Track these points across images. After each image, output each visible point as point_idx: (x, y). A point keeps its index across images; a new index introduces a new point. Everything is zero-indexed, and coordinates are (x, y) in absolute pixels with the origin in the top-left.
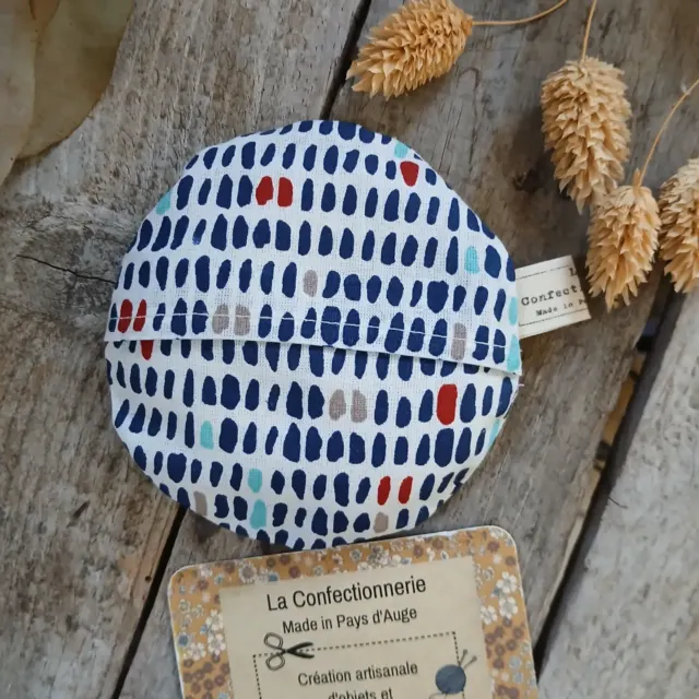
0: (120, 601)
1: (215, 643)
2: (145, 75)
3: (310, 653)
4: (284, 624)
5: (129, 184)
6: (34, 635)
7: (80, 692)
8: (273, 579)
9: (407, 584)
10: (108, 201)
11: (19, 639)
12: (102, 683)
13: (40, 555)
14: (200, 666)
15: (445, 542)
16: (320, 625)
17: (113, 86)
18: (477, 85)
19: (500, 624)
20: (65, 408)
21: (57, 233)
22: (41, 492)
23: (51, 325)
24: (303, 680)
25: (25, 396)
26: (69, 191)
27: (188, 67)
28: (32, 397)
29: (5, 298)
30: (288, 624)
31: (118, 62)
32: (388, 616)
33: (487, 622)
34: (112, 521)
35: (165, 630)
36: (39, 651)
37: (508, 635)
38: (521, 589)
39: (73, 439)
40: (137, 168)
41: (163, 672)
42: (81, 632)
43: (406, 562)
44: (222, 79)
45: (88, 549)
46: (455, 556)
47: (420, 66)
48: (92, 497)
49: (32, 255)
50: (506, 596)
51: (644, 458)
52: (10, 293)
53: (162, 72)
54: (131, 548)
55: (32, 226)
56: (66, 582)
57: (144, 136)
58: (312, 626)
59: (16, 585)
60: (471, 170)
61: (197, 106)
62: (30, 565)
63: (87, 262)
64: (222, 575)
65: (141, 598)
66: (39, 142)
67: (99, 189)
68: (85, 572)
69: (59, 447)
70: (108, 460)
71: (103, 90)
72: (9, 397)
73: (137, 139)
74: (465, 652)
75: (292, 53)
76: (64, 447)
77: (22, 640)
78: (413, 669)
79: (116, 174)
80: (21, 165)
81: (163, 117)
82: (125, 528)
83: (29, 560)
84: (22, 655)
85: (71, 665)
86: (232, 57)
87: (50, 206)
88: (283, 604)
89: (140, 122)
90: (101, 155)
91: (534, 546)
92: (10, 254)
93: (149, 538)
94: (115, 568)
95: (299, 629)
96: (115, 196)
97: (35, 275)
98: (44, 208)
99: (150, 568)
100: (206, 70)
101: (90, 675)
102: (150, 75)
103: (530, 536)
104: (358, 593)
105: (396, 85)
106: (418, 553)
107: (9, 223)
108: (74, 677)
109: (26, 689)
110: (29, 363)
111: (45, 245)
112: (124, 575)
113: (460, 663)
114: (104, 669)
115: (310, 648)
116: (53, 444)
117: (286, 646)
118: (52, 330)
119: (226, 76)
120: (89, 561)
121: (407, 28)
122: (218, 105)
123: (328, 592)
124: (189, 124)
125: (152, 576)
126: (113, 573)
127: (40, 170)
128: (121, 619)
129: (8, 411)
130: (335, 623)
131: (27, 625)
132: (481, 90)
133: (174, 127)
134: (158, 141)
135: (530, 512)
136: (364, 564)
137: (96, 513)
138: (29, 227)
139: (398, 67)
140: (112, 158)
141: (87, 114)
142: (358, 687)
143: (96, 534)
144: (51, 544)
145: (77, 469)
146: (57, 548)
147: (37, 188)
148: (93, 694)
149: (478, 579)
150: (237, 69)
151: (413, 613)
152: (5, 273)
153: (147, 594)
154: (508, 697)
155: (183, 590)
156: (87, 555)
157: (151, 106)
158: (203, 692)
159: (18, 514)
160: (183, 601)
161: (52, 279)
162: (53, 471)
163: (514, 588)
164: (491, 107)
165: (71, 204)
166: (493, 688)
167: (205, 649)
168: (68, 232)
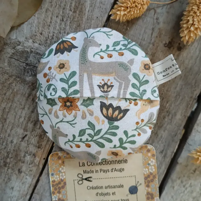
0: (35, 165)
1: (62, 176)
2: (52, 3)
3: (91, 180)
4: (84, 171)
5: (45, 37)
6: (8, 174)
7: (21, 192)
9: (122, 160)
10: (38, 42)
11: (3, 175)
12: (28, 190)
13: (11, 150)
14: (57, 182)
16: (94, 172)
17: (42, 6)
18: (155, 14)
19: (149, 174)
20: (22, 105)
21: (21, 51)
22: (13, 131)
23: (18, 79)
24: (89, 188)
25: (9, 101)
26: (26, 38)
27: (66, 2)
28: (11, 102)
29: (4, 70)
32: (116, 170)
33: (145, 173)
34: (34, 140)
36: (9, 179)
37: (151, 177)
38: (156, 164)
39: (23, 115)
40: (48, 32)
42: (23, 174)
44: (76, 7)
45: (26, 149)
46: (137, 153)
47: (132, 13)
48: (28, 133)
49: (13, 57)
50: (151, 166)
51: (198, 131)
52: (6, 69)
53: (57, 3)
54: (39, 149)
55: (14, 48)
56: (19, 158)
57: (51, 22)
58: (92, 172)
59: (3, 159)
60: (151, 40)
61: (68, 14)
62: (8, 153)
63: (31, 61)
64: (65, 155)
65: (42, 164)
66: (18, 22)
67: (36, 38)
68: (25, 156)
69: (19, 117)
70: (34, 122)
71: (39, 8)
72: (4, 101)
73: (48, 24)
74: (138, 182)
76: (20, 117)
78: (122, 186)
79: (41, 34)
80: (12, 28)
81: (57, 17)
82: (38, 143)
83: (8, 151)
84: (4, 180)
85: (19, 184)
87: (20, 42)
88: (84, 165)
89: (50, 18)
90: (37, 27)
92: (6, 57)
93: (45, 146)
94: (34, 155)
95: (88, 173)
96: (40, 41)
97: (14, 63)
98: (18, 43)
99: (45, 156)
100: (71, 3)
101: (25, 187)
102: (54, 4)
103: (162, 152)
104: (107, 163)
105: (124, 18)
107: (7, 47)
108: (20, 187)
109: (5, 191)
110: (11, 91)
111: (18, 55)
112: (37, 158)
113: (136, 185)
114: (29, 185)
115: (91, 178)
116: (17, 116)
117: (84, 178)
118: (19, 81)
121: (130, 1)
122: (74, 15)
124: (65, 20)
125: (46, 158)
126: (33, 156)
127: (17, 31)
128: (35, 170)
129: (3, 105)
130: (99, 171)
131: (6, 171)
132: (156, 16)
133: (60, 20)
134: (55, 24)
137: (29, 138)
138: (13, 48)
139: (126, 13)
140: (40, 29)
141: (33, 14)
142: (105, 191)
143: (29, 144)
144: (15, 147)
145: (24, 124)
146: (16, 148)
147: (16, 36)
148: (25, 193)
149: (143, 160)
150: (81, 4)
151: (123, 169)
152: (4, 62)
153: (44, 163)
154: (150, 196)
155: (53, 159)
156: (26, 151)
157: (53, 13)
158: (58, 190)
159: (5, 137)
160: (53, 162)
161: (19, 65)
162: (17, 124)
163: (154, 163)
164: (158, 21)
165: (27, 42)
166: (146, 193)
167: (59, 177)
168: (25, 51)
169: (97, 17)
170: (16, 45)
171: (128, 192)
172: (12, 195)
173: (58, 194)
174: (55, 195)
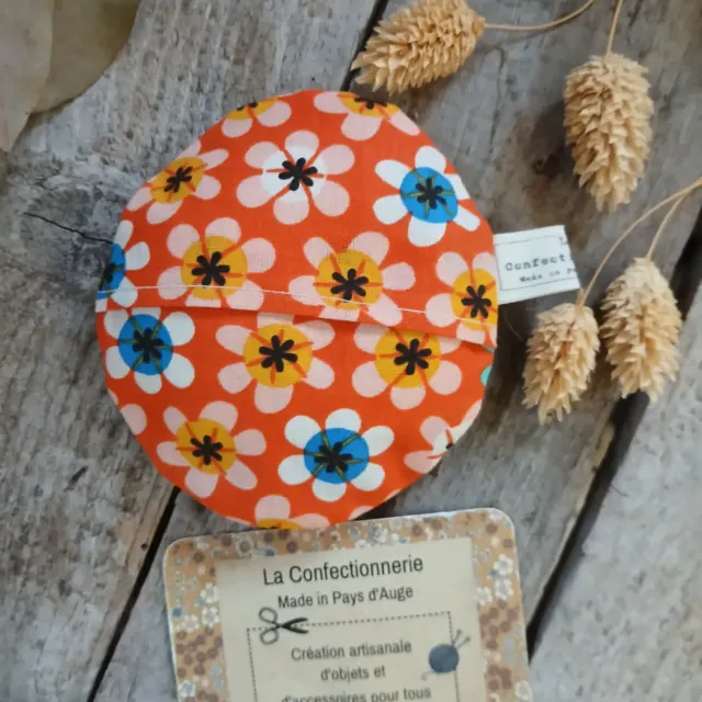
0: (114, 568)
1: (210, 617)
2: (165, 34)
3: (304, 628)
4: (280, 599)
5: (143, 147)
6: (25, 598)
7: (70, 657)
8: (270, 553)
9: (404, 562)
10: (120, 162)
11: (10, 603)
12: (92, 649)
13: (35, 519)
14: (193, 638)
15: (444, 523)
16: (315, 601)
17: (130, 45)
18: (501, 66)
19: (495, 606)
20: (67, 370)
21: (66, 192)
22: (39, 455)
23: (56, 285)
24: (297, 655)
25: (25, 357)
26: (80, 150)
27: (209, 29)
28: (33, 359)
29: (9, 256)
30: (283, 599)
31: (137, 20)
32: (384, 594)
33: (482, 603)
34: (110, 485)
35: (159, 598)
36: (30, 615)
37: (503, 616)
38: (517, 573)
39: (73, 404)
40: (151, 131)
41: (155, 640)
42: (74, 597)
43: (403, 541)
44: (243, 44)
45: (85, 513)
46: (453, 537)
47: (426, 63)
48: (91, 462)
49: (39, 214)
50: (501, 577)
51: (647, 447)
52: (15, 251)
53: (181, 34)
54: (128, 515)
55: (40, 183)
56: (61, 546)
57: (160, 97)
58: (308, 601)
59: (9, 547)
60: (491, 151)
61: (217, 70)
62: (25, 528)
63: (96, 224)
64: (219, 548)
65: (136, 565)
66: (53, 98)
67: (112, 149)
68: (80, 537)
69: (59, 410)
70: (108, 427)
71: (121, 48)
72: (9, 357)
73: (153, 101)
74: (459, 632)
75: (317, 21)
76: (64, 410)
77: (13, 603)
78: (407, 647)
79: (130, 135)
80: (34, 119)
81: (180, 79)
82: (123, 494)
83: (24, 523)
84: (13, 618)
85: (63, 629)
86: (254, 21)
87: (60, 165)
88: (279, 579)
89: (156, 82)
90: (115, 115)
91: (533, 531)
92: (17, 211)
93: (147, 506)
94: (112, 535)
95: (294, 604)
96: (127, 158)
97: (42, 234)
98: (55, 167)
99: (147, 536)
100: (227, 34)
101: (81, 640)
102: (170, 36)
103: (530, 520)
104: (354, 570)
105: (400, 82)
106: (417, 532)
107: (17, 179)
108: (65, 641)
109: (15, 651)
110: (31, 323)
111: (55, 204)
112: (120, 542)
113: (453, 642)
114: (96, 635)
115: (304, 623)
116: (52, 407)
118: (57, 291)
119: (247, 41)
120: (85, 526)
121: (416, 25)
122: (238, 70)
123: (325, 568)
124: (207, 87)
125: (149, 544)
126: (109, 538)
127: (51, 127)
128: (116, 585)
129: (8, 371)
130: (330, 599)
131: (19, 588)
132: (505, 70)
133: (191, 90)
134: (175, 103)
135: (531, 496)
136: (362, 542)
137: (94, 479)
138: (37, 184)
139: (404, 62)
140: (127, 118)
141: (102, 72)
142: (351, 664)
143: (93, 500)
144: (47, 508)
145: (78, 432)
146: (53, 512)
147: (48, 146)
148: (83, 659)
149: (475, 560)
150: (258, 34)
151: (409, 592)
152: (10, 230)
153: (142, 561)
154: (500, 679)
155: (178, 561)
156: (84, 520)
157: (169, 67)
158: (196, 663)
159: (14, 475)
160: (178, 573)
161: (60, 239)
162: (52, 434)
163: (510, 571)
164: (515, 88)
165: (82, 163)
166: (485, 670)
167: (200, 621)
168: (78, 192)
169: (313, 79)
170: (47, 172)
172: (40, 668)
173: (196, 678)
174: (186, 682)
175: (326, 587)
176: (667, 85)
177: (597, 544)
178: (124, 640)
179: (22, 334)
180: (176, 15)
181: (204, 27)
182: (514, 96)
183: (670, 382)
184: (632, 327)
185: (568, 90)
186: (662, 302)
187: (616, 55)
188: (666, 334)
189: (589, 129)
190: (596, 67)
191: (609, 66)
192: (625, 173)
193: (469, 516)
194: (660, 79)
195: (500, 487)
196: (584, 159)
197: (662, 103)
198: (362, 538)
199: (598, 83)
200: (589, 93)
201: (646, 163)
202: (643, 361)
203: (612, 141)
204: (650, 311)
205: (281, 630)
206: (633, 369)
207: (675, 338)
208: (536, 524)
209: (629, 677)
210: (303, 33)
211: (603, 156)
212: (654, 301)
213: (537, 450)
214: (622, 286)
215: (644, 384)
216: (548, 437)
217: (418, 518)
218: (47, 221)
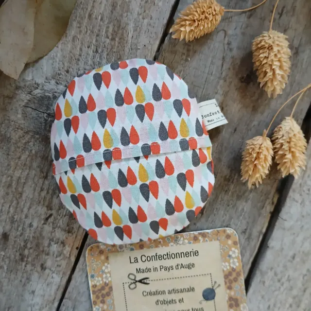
0: (65, 258)
1: (106, 278)
2: (81, 28)
3: (148, 282)
4: (137, 269)
5: (73, 76)
6: (26, 272)
7: (46, 298)
8: (132, 250)
9: (191, 252)
10: (64, 83)
11: (20, 274)
12: (56, 294)
13: (30, 237)
14: (99, 288)
15: (207, 235)
16: (152, 270)
17: (67, 33)
18: (225, 37)
19: (231, 270)
20: (43, 173)
21: (41, 96)
22: (31, 209)
23: (37, 136)
24: (145, 294)
25: (25, 167)
26: (46, 78)
27: (100, 26)
28: (28, 168)
29: (17, 124)
31: (69, 23)
32: (182, 266)
33: (225, 269)
34: (62, 222)
35: (85, 270)
36: (28, 279)
37: (234, 275)
38: (240, 256)
39: (46, 187)
40: (77, 69)
42: (47, 271)
43: (190, 243)
44: (115, 32)
45: (51, 235)
46: (212, 240)
47: (202, 28)
48: (54, 212)
49: (29, 106)
50: (233, 258)
51: (294, 199)
52: (19, 122)
53: (88, 28)
54: (70, 234)
55: (30, 93)
56: (41, 249)
57: (80, 55)
58: (149, 270)
59: (19, 250)
60: (222, 74)
61: (104, 43)
62: (26, 241)
63: (54, 110)
64: (110, 248)
65: (74, 256)
66: (34, 57)
67: (60, 78)
68: (49, 245)
69: (40, 190)
71: (62, 35)
72: (18, 168)
73: (77, 57)
74: (215, 282)
75: (146, 21)
76: (42, 190)
78: (193, 289)
79: (68, 72)
80: (27, 66)
81: (88, 47)
82: (68, 225)
83: (25, 239)
84: (21, 281)
85: (42, 285)
86: (119, 21)
87: (38, 85)
88: (136, 261)
89: (78, 49)
90: (61, 63)
91: (246, 237)
92: (20, 105)
93: (78, 230)
94: (63, 243)
95: (143, 272)
96: (67, 81)
97: (31, 114)
98: (36, 86)
99: (78, 243)
100: (108, 27)
101: (50, 290)
102: (83, 29)
103: (244, 232)
104: (169, 256)
105: (191, 36)
106: (196, 239)
107: (20, 91)
108: (44, 290)
109: (22, 296)
110: (27, 153)
111: (36, 102)
112: (67, 246)
113: (213, 287)
114: (57, 287)
115: (148, 280)
116: (37, 188)
117: (137, 279)
118: (38, 139)
119: (116, 30)
120: (51, 240)
121: (197, 12)
122: (113, 43)
123: (156, 255)
124: (100, 51)
125: (79, 247)
126: (62, 245)
127: (34, 69)
128: (65, 265)
129: (17, 174)
130: (159, 269)
131: (23, 267)
132: (227, 39)
133: (93, 52)
134: (86, 58)
135: (244, 222)
136: (172, 244)
137: (55, 219)
138: (29, 93)
139: (192, 28)
140: (66, 64)
141: (55, 45)
142: (168, 297)
143: (55, 228)
144: (35, 233)
145: (47, 199)
146: (38, 234)
147: (33, 77)
148: (51, 298)
149: (221, 250)
150: (121, 28)
151: (193, 265)
152: (17, 113)
153: (76, 255)
154: (234, 302)
155: (93, 254)
156: (51, 237)
157: (83, 43)
158: (101, 299)
159: (21, 218)
160: (92, 259)
161: (38, 117)
162: (37, 200)
163: (237, 255)
164: (231, 47)
165: (48, 84)
166: (227, 299)
167: (102, 280)
168: (46, 96)
169: (145, 46)
170: (33, 88)
171: (202, 298)
172: (33, 302)
173: (101, 305)
174: (97, 307)
175: (157, 264)
176: (296, 43)
177: (274, 242)
178: (69, 289)
179: (23, 158)
180: (86, 20)
181: (98, 25)
182: (231, 50)
183: (303, 170)
184: (286, 147)
185: (254, 46)
186: (298, 135)
187: (274, 31)
188: (300, 149)
189: (263, 63)
190: (265, 36)
191: (271, 35)
192: (280, 81)
193: (218, 232)
194: (293, 40)
195: (231, 218)
196: (262, 76)
197: (294, 51)
198: (172, 242)
199: (267, 43)
200: (263, 48)
201: (289, 76)
202: (291, 161)
203: (273, 67)
204: (293, 140)
205: (138, 283)
206: (286, 165)
207: (304, 151)
208: (247, 234)
209: (290, 300)
210: (140, 26)
211: (270, 74)
212: (294, 135)
213: (246, 202)
214: (281, 129)
215: (292, 171)
216: (251, 196)
217: (196, 233)
218: (33, 109)
